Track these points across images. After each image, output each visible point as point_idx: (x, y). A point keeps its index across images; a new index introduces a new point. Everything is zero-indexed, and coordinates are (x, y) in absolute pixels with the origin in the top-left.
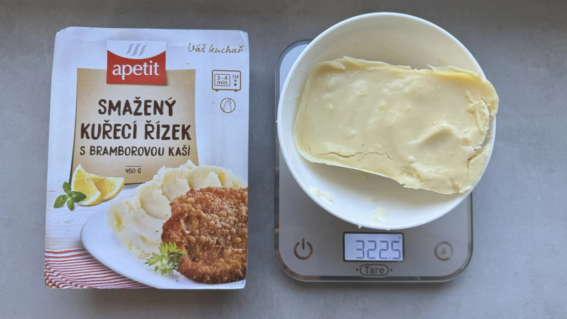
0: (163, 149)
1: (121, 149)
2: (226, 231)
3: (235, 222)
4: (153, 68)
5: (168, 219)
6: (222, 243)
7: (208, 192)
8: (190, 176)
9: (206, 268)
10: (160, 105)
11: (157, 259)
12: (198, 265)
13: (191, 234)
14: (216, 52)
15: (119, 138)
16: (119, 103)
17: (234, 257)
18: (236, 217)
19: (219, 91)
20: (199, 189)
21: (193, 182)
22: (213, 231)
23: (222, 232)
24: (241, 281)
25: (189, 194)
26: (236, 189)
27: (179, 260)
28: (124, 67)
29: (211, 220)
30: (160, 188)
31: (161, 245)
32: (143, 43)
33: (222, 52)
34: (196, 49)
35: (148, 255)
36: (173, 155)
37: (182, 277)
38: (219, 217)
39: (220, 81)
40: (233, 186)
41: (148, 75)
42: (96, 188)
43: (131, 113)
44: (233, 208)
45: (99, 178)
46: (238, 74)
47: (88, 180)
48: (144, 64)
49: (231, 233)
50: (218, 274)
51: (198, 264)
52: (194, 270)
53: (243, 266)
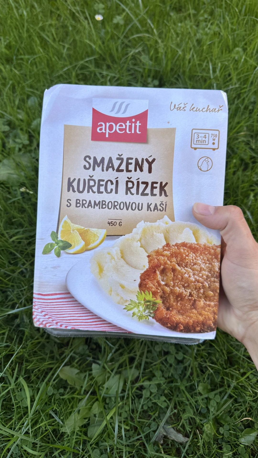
0: (142, 204)
1: (104, 203)
2: (199, 285)
3: (207, 276)
4: (136, 127)
5: (145, 269)
6: (194, 295)
7: (183, 247)
8: (166, 231)
9: (180, 317)
10: (140, 163)
11: (134, 306)
12: (172, 314)
13: (166, 285)
14: (196, 111)
15: (102, 193)
16: (103, 159)
17: (207, 309)
18: (208, 272)
19: (197, 149)
20: (174, 244)
21: (169, 237)
22: (186, 284)
23: (195, 285)
24: (212, 332)
25: (165, 247)
26: (210, 245)
27: (154, 308)
28: (108, 124)
29: (185, 273)
30: (138, 241)
31: (138, 294)
32: (127, 101)
33: (202, 111)
34: (177, 108)
35: (126, 301)
36: (151, 211)
37: (157, 324)
38: (193, 271)
39: (199, 139)
40: (206, 243)
41: (130, 133)
42: (81, 238)
43: (113, 169)
44: (206, 263)
45: (84, 229)
46: (217, 133)
47: (73, 231)
48: (127, 123)
49: (204, 287)
50: (191, 324)
51: (172, 313)
52: (168, 318)
53: (214, 318)
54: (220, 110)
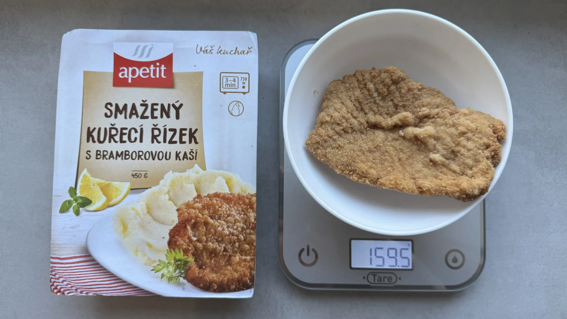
0: (170, 153)
1: (127, 153)
2: (234, 238)
3: (242, 228)
4: (160, 70)
5: (174, 225)
6: (229, 250)
7: (216, 197)
8: (197, 181)
9: (213, 275)
10: (166, 108)
11: (163, 267)
12: (205, 273)
13: (199, 241)
14: (224, 53)
15: (125, 142)
16: (125, 106)
17: (242, 265)
18: (243, 223)
19: (227, 93)
20: (206, 195)
21: (200, 187)
22: (220, 239)
23: (230, 239)
24: (249, 290)
25: (196, 199)
26: (245, 194)
27: (185, 267)
28: (130, 69)
29: (219, 226)
30: (166, 193)
31: (167, 252)
33: (230, 54)
34: (204, 51)
35: (154, 261)
36: (180, 160)
37: (189, 285)
38: (227, 223)
39: (228, 83)
40: (240, 192)
41: (155, 77)
42: (102, 193)
43: (137, 116)
44: (241, 214)
45: (105, 182)
46: (247, 76)
47: (93, 185)
48: (150, 67)
49: (239, 240)
50: (225, 282)
51: (205, 271)
52: (201, 277)
53: (251, 274)
54: (249, 52)
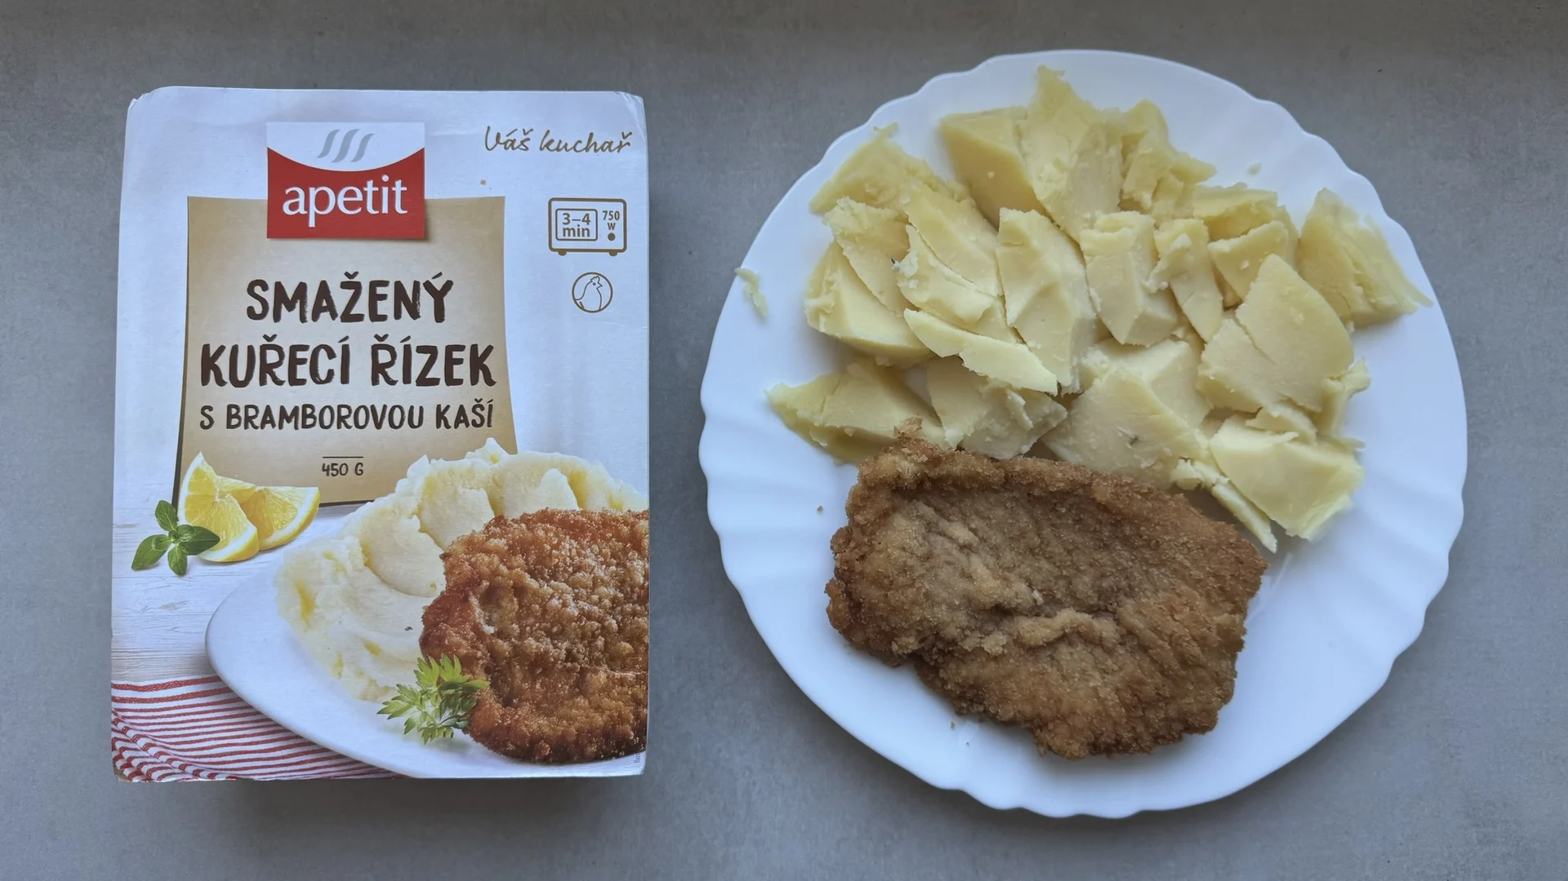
0: (421, 409)
1: (309, 411)
2: (592, 626)
3: (614, 600)
4: (392, 195)
5: (437, 594)
6: (581, 656)
7: (543, 522)
8: (494, 480)
9: (541, 722)
10: (410, 295)
11: (410, 703)
12: (520, 716)
13: (500, 634)
14: (558, 149)
15: (302, 382)
16: (302, 289)
17: (615, 692)
18: (617, 587)
19: (568, 253)
20: (517, 516)
21: (502, 498)
22: (557, 627)
23: (582, 628)
24: (633, 757)
25: (492, 528)
26: (619, 514)
27: (467, 703)
28: (313, 192)
29: (552, 596)
30: (413, 514)
31: (419, 665)
32: (364, 129)
33: (575, 150)
34: (505, 143)
35: (386, 690)
36: (448, 427)
37: (477, 748)
38: (573, 588)
39: (569, 226)
40: (607, 507)
41: (377, 212)
42: (244, 515)
43: (334, 316)
44: (608, 565)
45: (252, 489)
46: (619, 207)
47: (222, 496)
48: (366, 186)
49: (605, 631)
50: (571, 739)
51: (520, 713)
52: (509, 727)
53: (637, 716)
54: (625, 145)
